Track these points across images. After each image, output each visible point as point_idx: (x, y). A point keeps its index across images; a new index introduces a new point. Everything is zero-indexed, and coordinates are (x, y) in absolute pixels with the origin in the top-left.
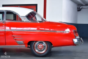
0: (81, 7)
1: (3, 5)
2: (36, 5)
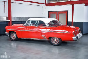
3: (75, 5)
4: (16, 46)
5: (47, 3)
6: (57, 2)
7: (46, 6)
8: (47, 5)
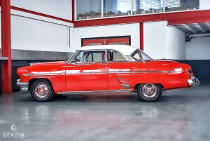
0: (190, 36)
2: (129, 37)
3: (145, 25)
5: (76, 20)
6: (102, 18)
7: (75, 26)
8: (77, 24)
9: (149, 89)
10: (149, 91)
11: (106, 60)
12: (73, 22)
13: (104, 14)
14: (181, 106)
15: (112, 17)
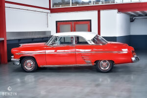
0: (134, 18)
1: (56, 22)
2: (90, 21)
3: (102, 12)
4: (35, 81)
5: (52, 8)
6: (71, 6)
7: (51, 12)
8: (53, 11)
9: (104, 64)
10: (104, 65)
11: (74, 43)
12: (50, 9)
13: (72, 3)
14: (126, 77)
15: (78, 6)
